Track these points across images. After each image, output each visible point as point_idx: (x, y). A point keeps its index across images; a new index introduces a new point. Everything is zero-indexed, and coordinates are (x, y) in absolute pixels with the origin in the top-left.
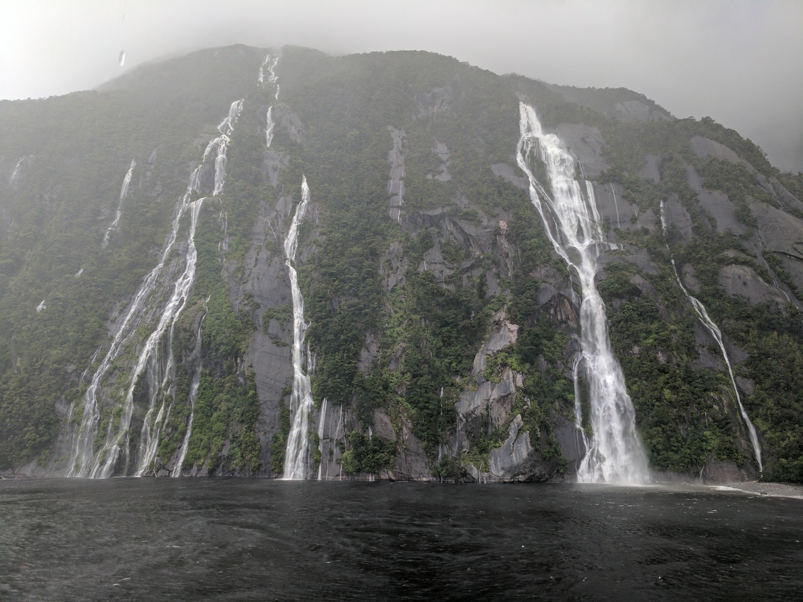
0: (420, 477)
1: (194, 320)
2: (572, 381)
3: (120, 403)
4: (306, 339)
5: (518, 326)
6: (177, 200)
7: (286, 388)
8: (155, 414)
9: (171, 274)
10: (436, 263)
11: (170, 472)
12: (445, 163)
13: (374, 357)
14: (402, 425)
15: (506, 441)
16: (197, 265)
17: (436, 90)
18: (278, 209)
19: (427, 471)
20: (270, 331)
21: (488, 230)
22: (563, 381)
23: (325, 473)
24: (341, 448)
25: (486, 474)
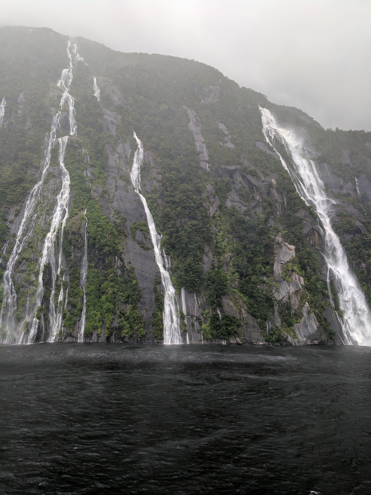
0: (257, 342)
1: (81, 227)
2: (326, 282)
3: (33, 286)
4: (161, 246)
5: (294, 246)
6: (46, 135)
7: (157, 280)
8: (57, 295)
9: (52, 190)
10: (235, 202)
11: (77, 338)
12: (228, 136)
13: (212, 261)
14: (240, 307)
15: (303, 319)
16: (71, 186)
17: (211, 87)
18: (119, 152)
19: (262, 338)
20: (137, 238)
21: (265, 183)
22: (321, 282)
23: (192, 339)
24: (199, 323)
25: (296, 339)
